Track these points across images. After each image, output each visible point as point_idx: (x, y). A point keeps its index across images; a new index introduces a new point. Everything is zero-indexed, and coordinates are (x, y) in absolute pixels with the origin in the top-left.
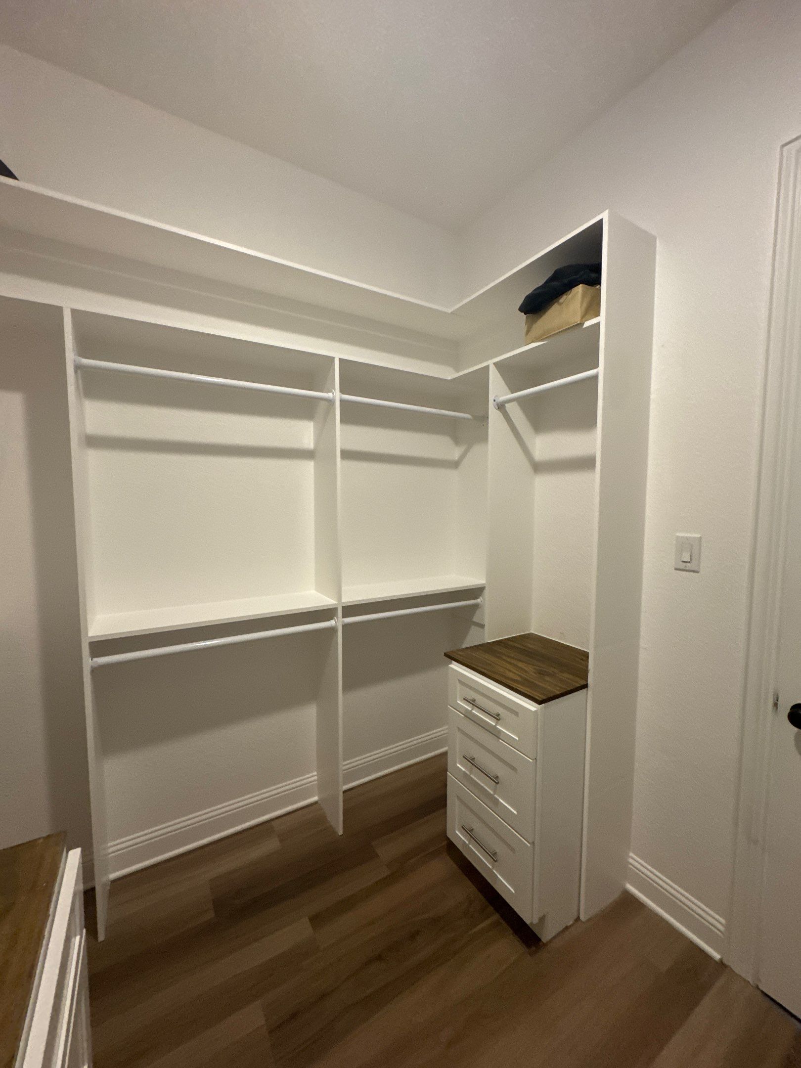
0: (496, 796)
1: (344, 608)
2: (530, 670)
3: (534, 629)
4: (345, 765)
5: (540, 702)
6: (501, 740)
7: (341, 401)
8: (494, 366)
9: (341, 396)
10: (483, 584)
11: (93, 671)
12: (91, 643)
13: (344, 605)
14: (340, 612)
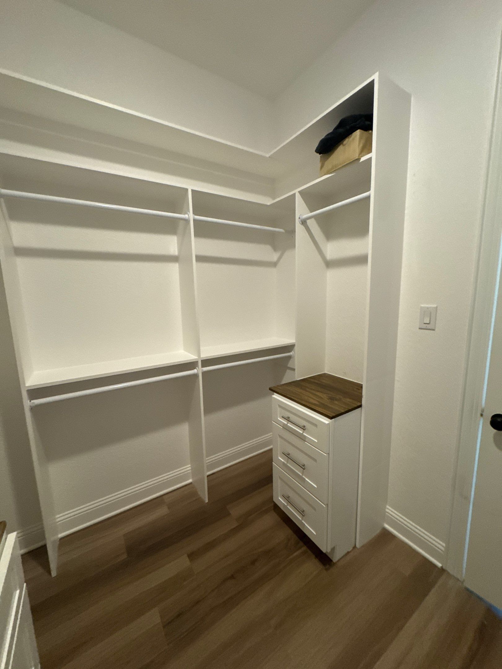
0: (304, 477)
1: (202, 361)
2: (324, 397)
3: (327, 370)
4: (208, 460)
5: (331, 418)
6: (306, 442)
7: (194, 220)
8: (298, 194)
9: (194, 217)
10: (294, 343)
11: (32, 409)
12: (28, 391)
13: (202, 359)
14: (200, 364)
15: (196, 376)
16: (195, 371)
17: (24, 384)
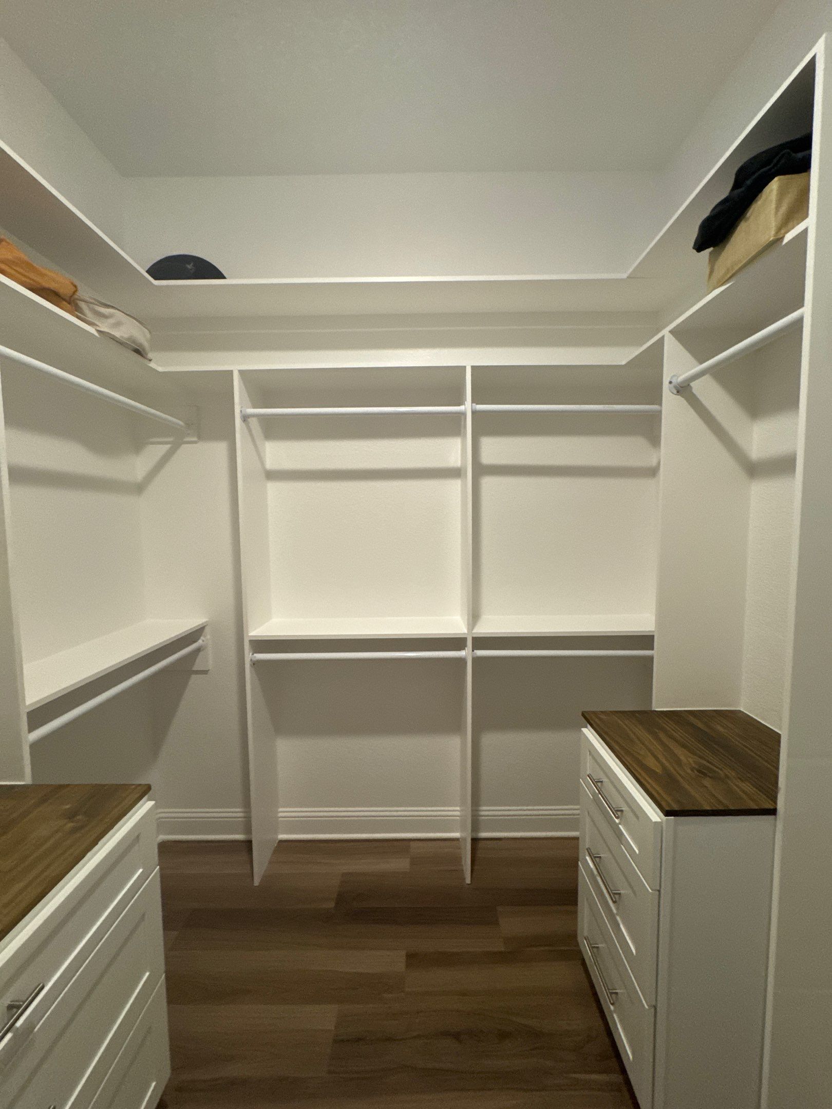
0: (618, 918)
1: (474, 639)
2: (687, 763)
3: (744, 706)
5: (667, 813)
6: (622, 846)
7: (474, 413)
8: (670, 334)
9: (473, 408)
11: (254, 664)
12: (251, 641)
13: (474, 636)
14: (469, 643)
15: (462, 661)
16: (462, 653)
17: (248, 633)
